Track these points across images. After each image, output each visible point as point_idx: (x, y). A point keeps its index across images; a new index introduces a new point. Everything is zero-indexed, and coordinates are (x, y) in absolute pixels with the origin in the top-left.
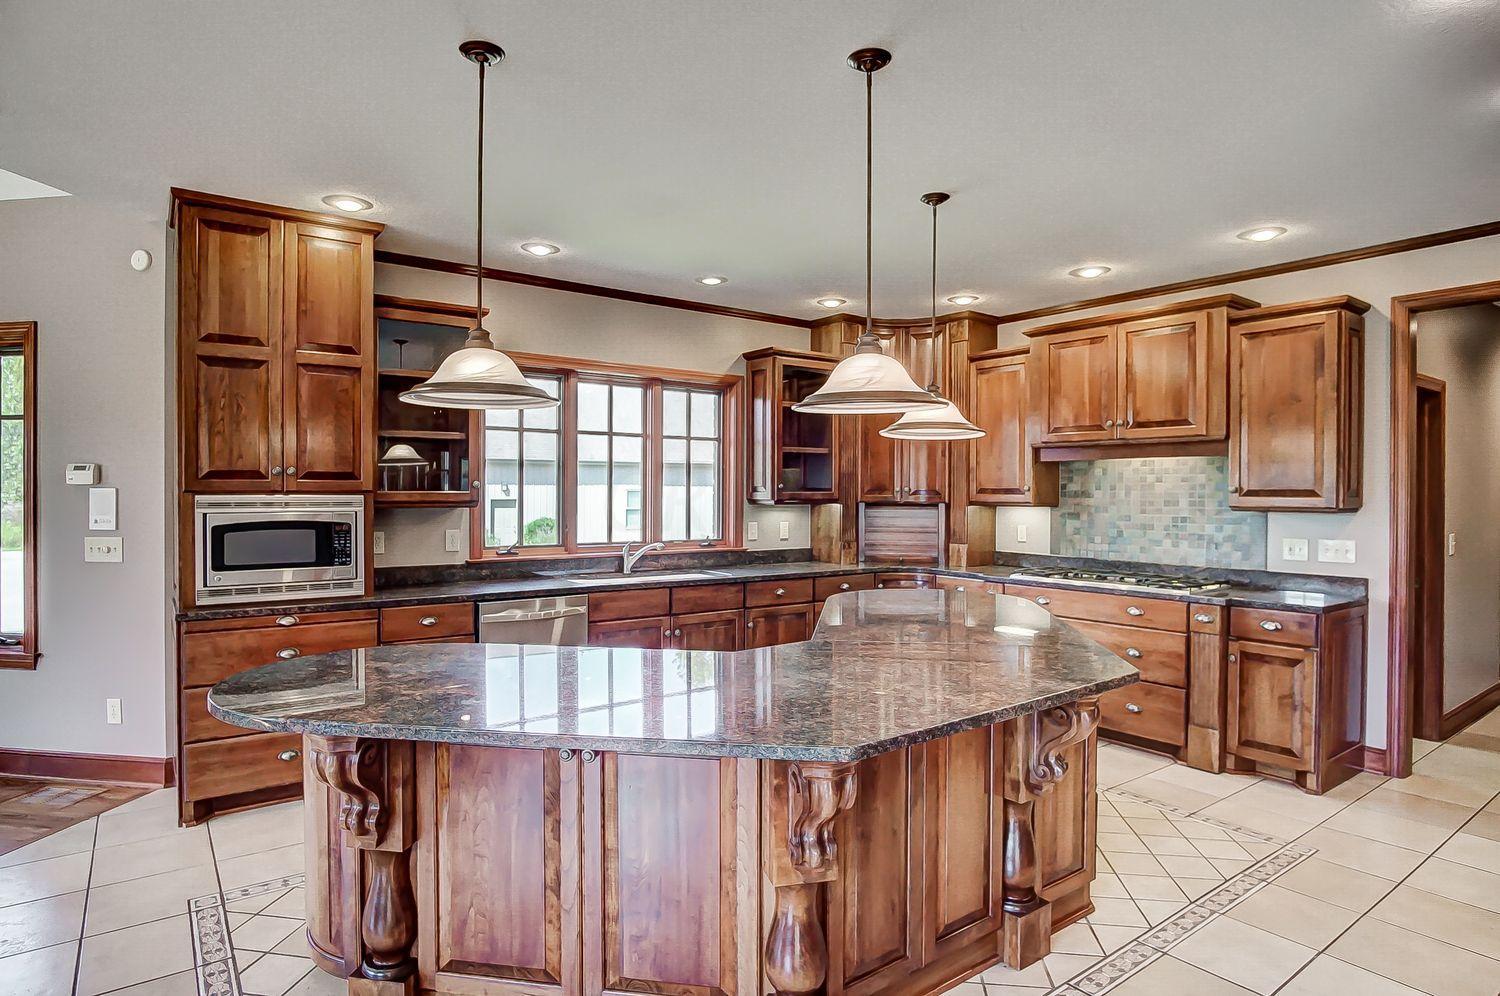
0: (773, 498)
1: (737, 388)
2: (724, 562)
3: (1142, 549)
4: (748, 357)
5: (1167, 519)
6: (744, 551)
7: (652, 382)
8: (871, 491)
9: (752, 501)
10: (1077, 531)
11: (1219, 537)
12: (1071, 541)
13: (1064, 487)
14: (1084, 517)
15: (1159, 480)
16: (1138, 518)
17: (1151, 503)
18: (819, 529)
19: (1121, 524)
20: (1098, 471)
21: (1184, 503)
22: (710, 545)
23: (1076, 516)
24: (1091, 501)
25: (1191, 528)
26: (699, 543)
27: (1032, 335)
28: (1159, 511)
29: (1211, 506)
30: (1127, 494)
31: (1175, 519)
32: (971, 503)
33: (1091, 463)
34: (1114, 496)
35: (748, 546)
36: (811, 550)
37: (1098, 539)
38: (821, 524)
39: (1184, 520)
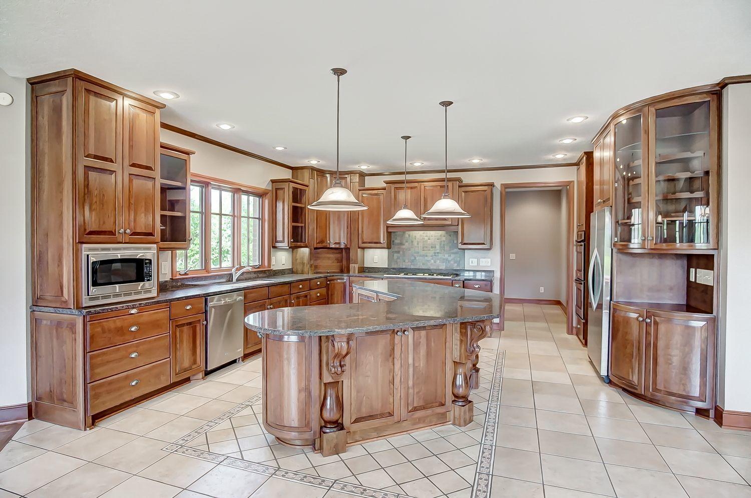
0: (289, 246)
1: (269, 195)
2: (265, 275)
3: (423, 264)
4: (273, 181)
5: (432, 252)
6: (271, 270)
7: (237, 191)
8: (319, 243)
9: (274, 247)
10: (398, 258)
11: (450, 259)
12: (396, 262)
13: (394, 241)
14: (401, 253)
15: (429, 239)
16: (422, 253)
17: (426, 247)
18: (296, 260)
19: (415, 255)
20: (407, 236)
21: (438, 247)
22: (258, 268)
23: (398, 252)
24: (404, 247)
25: (440, 256)
26: (254, 267)
27: (387, 183)
28: (429, 250)
29: (447, 248)
30: (418, 244)
31: (435, 253)
32: (359, 248)
33: (404, 232)
34: (413, 245)
35: (274, 268)
36: (292, 269)
37: (407, 261)
38: (298, 257)
39: (438, 253)
